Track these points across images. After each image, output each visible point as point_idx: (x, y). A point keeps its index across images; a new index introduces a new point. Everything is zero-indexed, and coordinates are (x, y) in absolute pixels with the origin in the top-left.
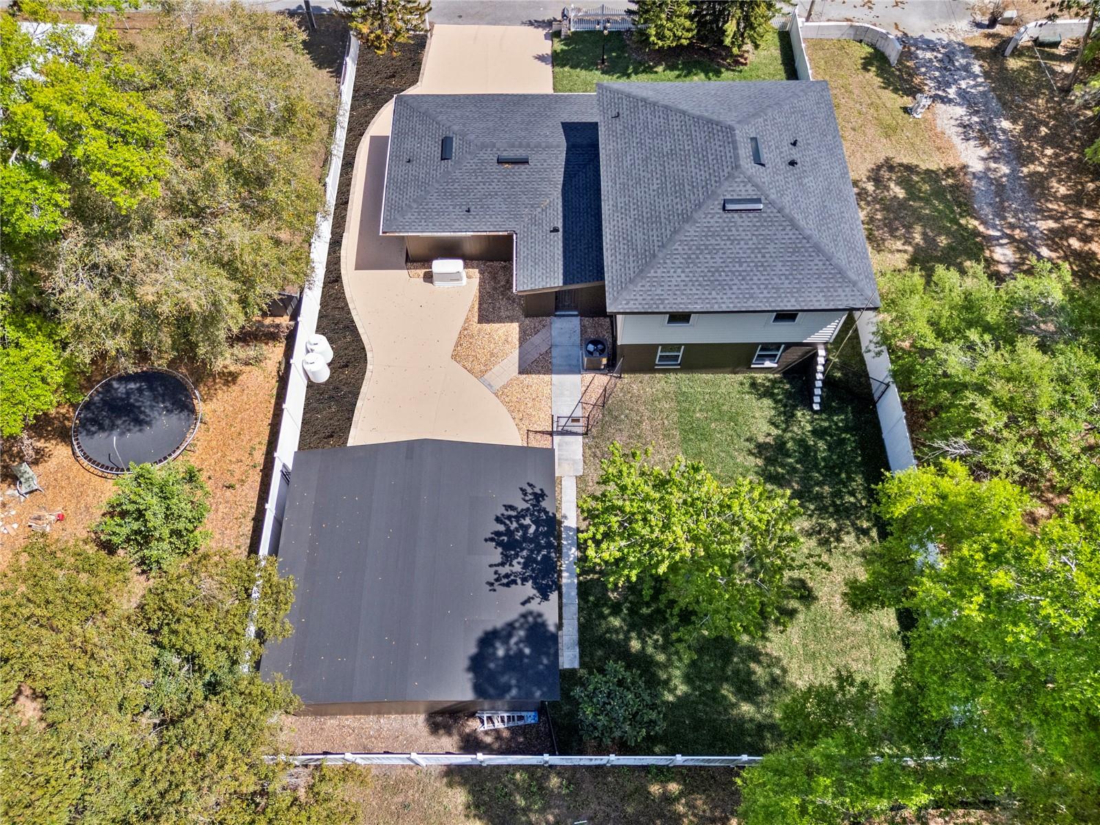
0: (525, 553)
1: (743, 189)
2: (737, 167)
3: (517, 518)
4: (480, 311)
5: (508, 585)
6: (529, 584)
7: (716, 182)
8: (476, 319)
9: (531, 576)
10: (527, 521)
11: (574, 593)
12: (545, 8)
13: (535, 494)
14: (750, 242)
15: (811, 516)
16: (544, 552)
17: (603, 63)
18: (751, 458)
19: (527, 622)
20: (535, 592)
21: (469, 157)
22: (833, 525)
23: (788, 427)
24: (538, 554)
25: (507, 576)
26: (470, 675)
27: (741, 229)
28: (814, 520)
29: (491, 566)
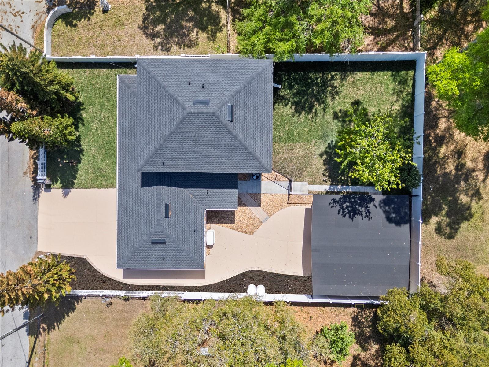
0: (357, 207)
1: (224, 112)
2: (214, 114)
3: (343, 209)
4: (228, 223)
5: (370, 213)
6: (369, 205)
7: (219, 124)
8: (233, 225)
9: (366, 205)
10: (345, 206)
11: (355, 187)
12: (24, 191)
13: (333, 203)
14: (246, 111)
15: (326, 96)
16: (357, 199)
17: (72, 163)
18: (301, 116)
19: (383, 206)
20: (372, 203)
21: (165, 231)
22: (330, 88)
23: (287, 99)
24: (358, 202)
25: (366, 213)
26: (402, 225)
27: (240, 115)
28: (328, 95)
29: (362, 219)
